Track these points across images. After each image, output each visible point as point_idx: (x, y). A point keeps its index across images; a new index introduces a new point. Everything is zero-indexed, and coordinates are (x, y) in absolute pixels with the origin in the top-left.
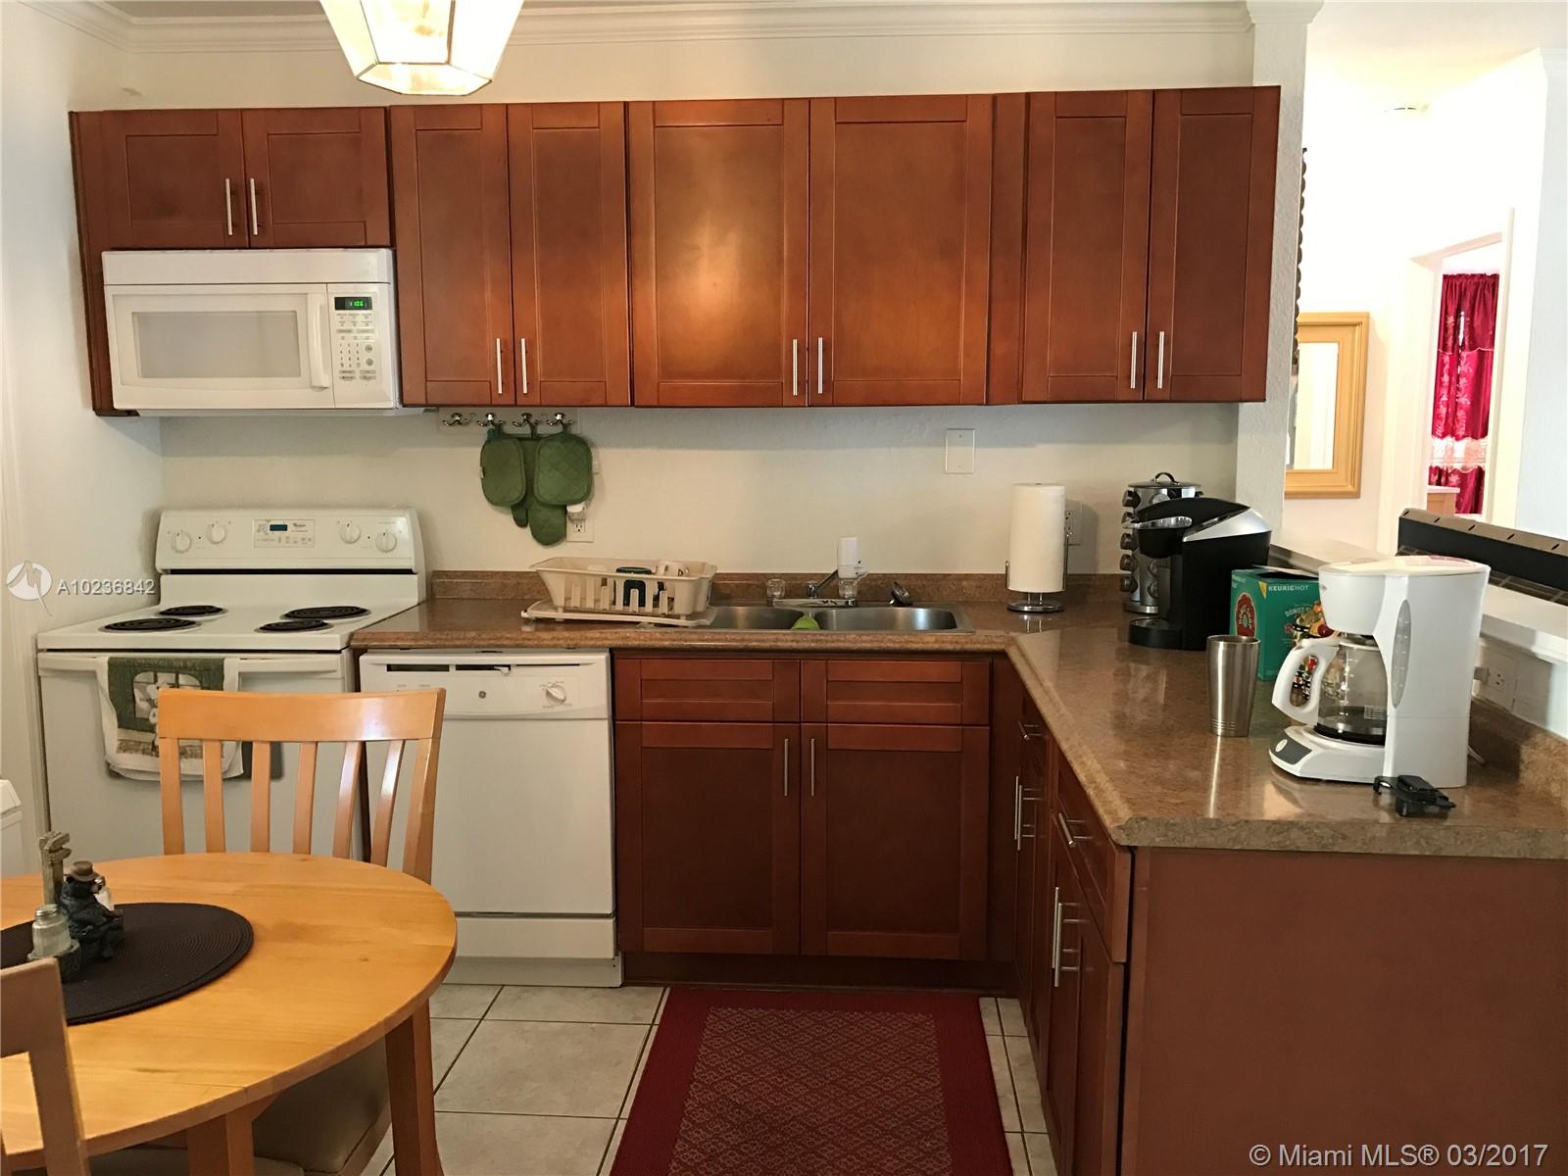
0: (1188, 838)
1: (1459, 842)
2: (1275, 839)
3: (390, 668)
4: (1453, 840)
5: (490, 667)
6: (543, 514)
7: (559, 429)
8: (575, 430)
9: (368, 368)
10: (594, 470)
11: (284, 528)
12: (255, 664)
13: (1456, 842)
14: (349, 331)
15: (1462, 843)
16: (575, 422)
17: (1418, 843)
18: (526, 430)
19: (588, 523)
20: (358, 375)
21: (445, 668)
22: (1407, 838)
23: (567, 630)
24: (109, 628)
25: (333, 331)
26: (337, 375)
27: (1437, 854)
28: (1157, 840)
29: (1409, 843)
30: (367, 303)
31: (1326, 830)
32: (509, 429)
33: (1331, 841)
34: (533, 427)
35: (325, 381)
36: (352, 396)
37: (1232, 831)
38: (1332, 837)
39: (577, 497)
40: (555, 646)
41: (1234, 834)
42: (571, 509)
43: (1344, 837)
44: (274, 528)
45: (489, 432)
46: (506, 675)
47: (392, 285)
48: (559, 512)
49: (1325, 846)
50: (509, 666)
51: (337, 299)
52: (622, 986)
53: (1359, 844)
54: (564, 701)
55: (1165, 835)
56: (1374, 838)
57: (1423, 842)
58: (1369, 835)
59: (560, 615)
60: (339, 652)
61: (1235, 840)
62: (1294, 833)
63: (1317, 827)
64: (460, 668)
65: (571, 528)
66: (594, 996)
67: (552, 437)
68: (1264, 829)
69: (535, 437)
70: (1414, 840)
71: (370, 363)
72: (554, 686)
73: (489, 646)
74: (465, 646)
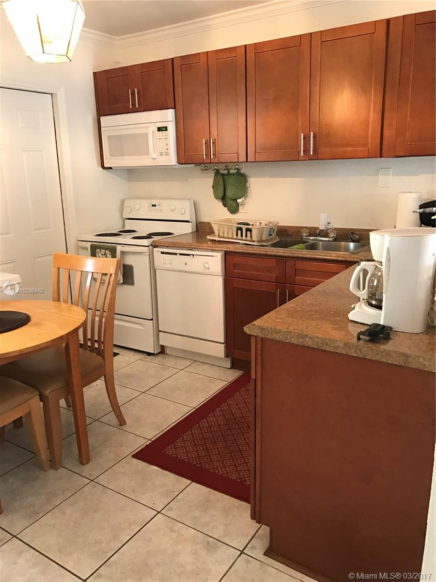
0: (270, 335)
1: (373, 354)
2: (300, 341)
3: (162, 253)
4: (370, 353)
5: (189, 255)
6: (229, 202)
7: (236, 171)
8: (242, 171)
9: (167, 151)
10: (248, 186)
11: (155, 206)
12: (126, 249)
13: (372, 353)
14: (161, 139)
15: (375, 354)
16: (242, 169)
17: (356, 352)
18: (226, 172)
19: (246, 206)
20: (164, 154)
21: (176, 254)
22: (352, 349)
23: (219, 244)
24: (97, 235)
25: (157, 138)
26: (159, 154)
27: (364, 357)
28: (259, 334)
29: (352, 351)
30: (166, 129)
31: (319, 340)
32: (222, 172)
33: (321, 345)
34: (228, 170)
35: (155, 156)
36: (163, 161)
37: (285, 335)
38: (322, 343)
39: (240, 196)
40: (207, 249)
41: (285, 336)
42: (238, 201)
43: (327, 344)
44: (153, 206)
45: (215, 172)
46: (193, 258)
47: (174, 122)
48: (235, 202)
49: (319, 347)
50: (193, 255)
51: (158, 128)
52: (230, 368)
53: (332, 348)
54: (209, 268)
55: (262, 333)
56: (338, 346)
57: (358, 351)
58: (336, 345)
59: (217, 239)
60: (148, 246)
61: (286, 338)
62: (307, 339)
63: (316, 338)
64: (180, 254)
65: (240, 207)
66: (220, 369)
67: (233, 174)
68: (296, 336)
69: (229, 174)
70: (355, 350)
71: (167, 149)
72: (206, 263)
73: (188, 248)
74: (182, 247)
